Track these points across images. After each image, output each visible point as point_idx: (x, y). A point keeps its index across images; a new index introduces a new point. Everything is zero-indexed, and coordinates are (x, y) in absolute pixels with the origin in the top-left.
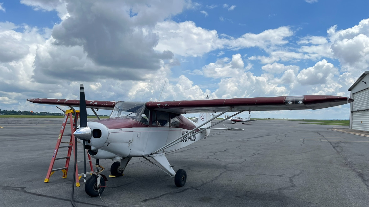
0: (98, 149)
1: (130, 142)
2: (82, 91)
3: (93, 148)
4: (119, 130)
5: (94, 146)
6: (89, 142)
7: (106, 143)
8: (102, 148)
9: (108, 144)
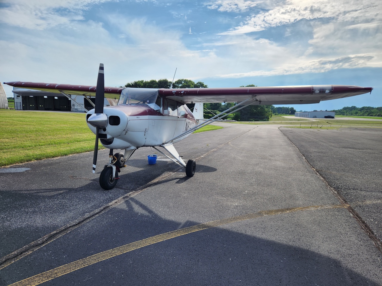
0: (113, 138)
1: (146, 131)
2: (101, 72)
3: (109, 137)
4: (137, 117)
5: (110, 135)
6: (105, 130)
7: (124, 131)
8: (119, 136)
9: (127, 132)
